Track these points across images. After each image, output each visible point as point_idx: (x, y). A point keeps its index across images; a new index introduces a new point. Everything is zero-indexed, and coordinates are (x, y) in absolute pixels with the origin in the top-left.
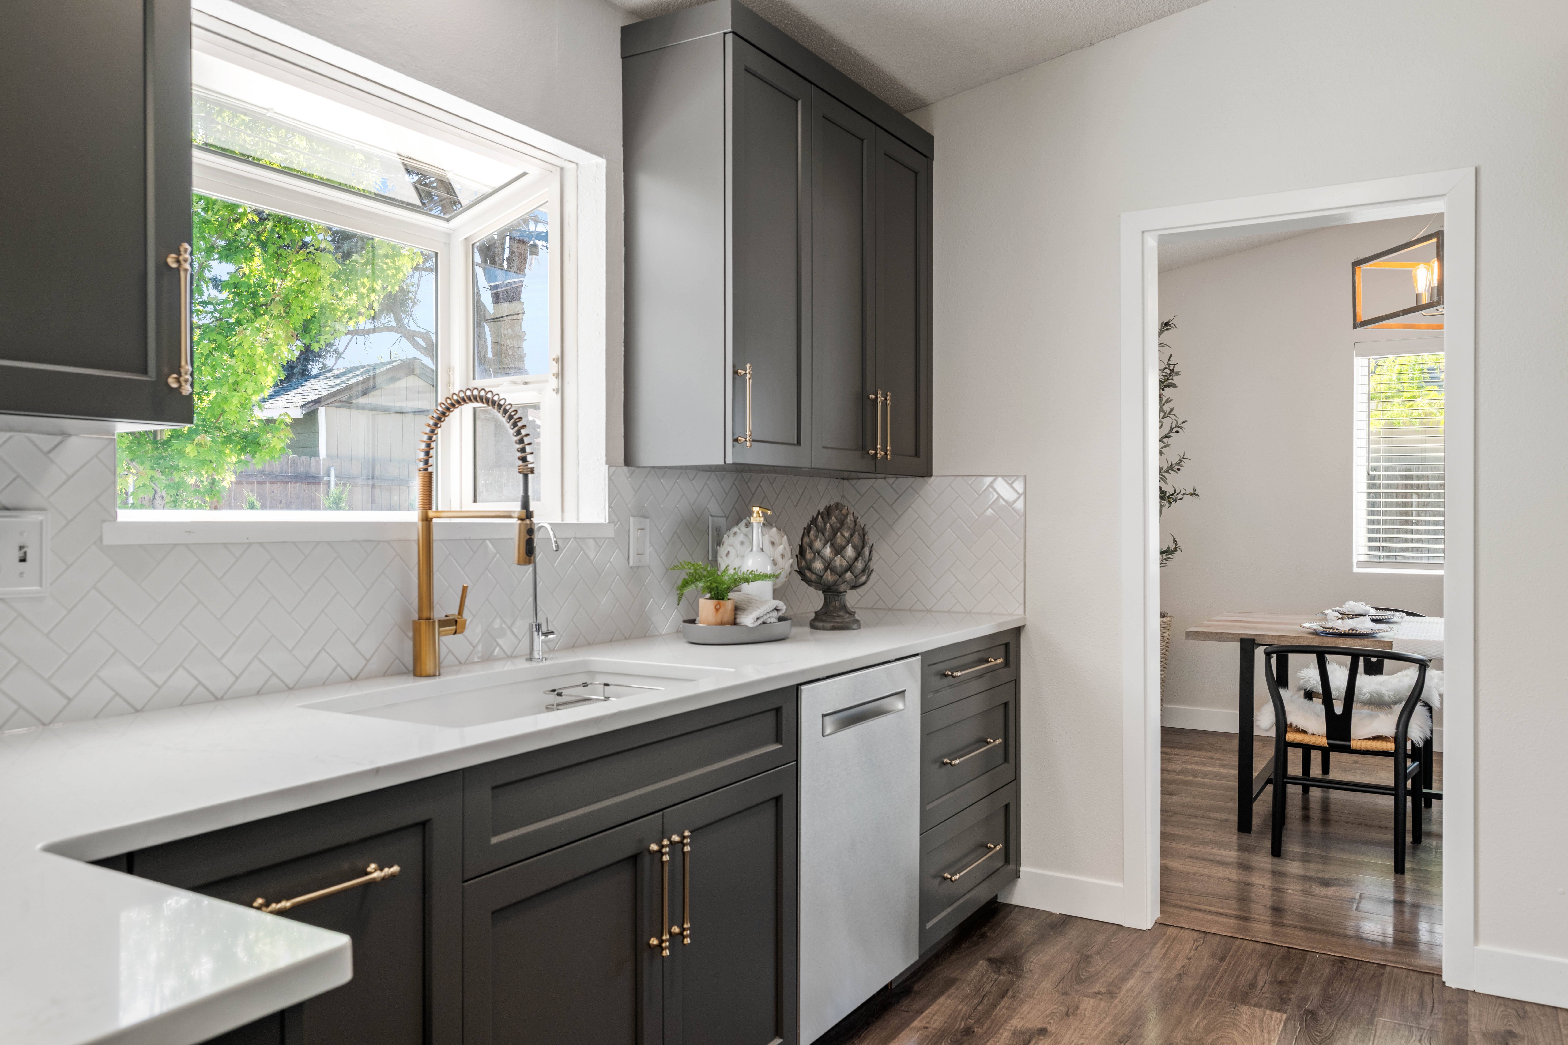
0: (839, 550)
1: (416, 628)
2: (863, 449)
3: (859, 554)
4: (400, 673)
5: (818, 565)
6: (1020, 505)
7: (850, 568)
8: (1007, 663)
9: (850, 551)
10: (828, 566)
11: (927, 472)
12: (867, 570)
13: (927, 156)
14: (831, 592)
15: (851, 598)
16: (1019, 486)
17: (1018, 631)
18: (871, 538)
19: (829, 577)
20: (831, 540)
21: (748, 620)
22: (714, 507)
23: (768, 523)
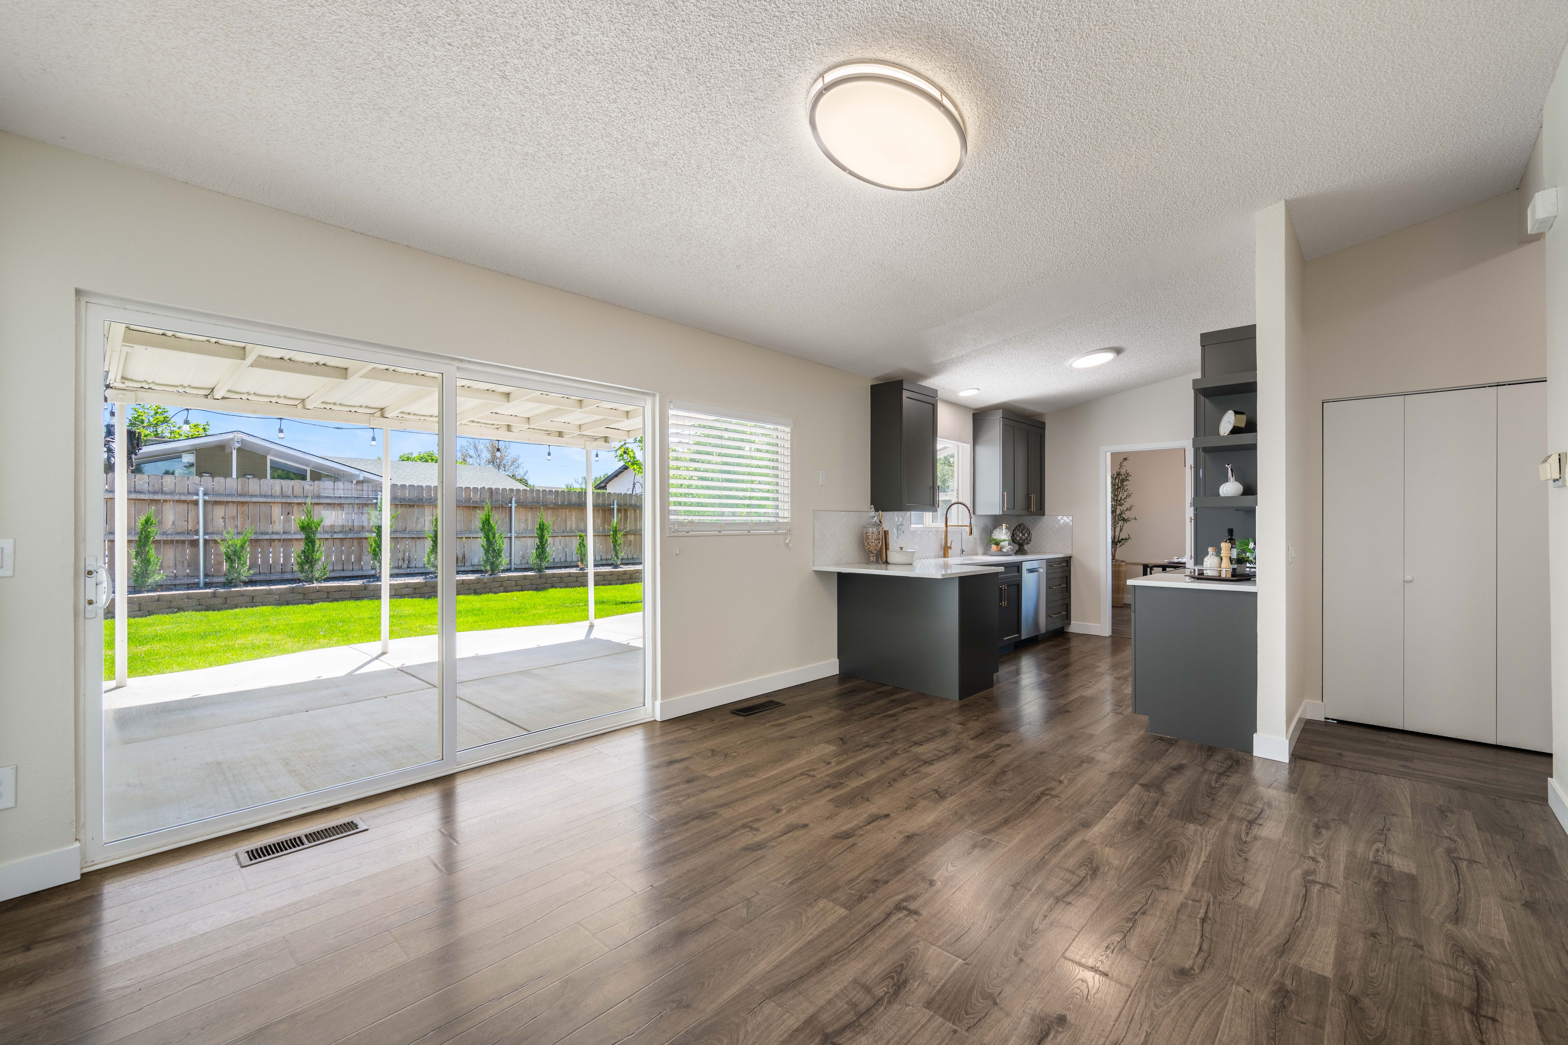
0: (1023, 535)
1: (944, 548)
2: (1028, 509)
3: (1029, 536)
4: (939, 557)
5: (1018, 538)
6: (1071, 523)
7: (1026, 539)
8: (1067, 566)
9: (1026, 535)
10: (1021, 538)
11: (1044, 515)
12: (1030, 540)
13: (1044, 429)
14: (1021, 545)
15: (1026, 547)
16: (1071, 518)
17: (1070, 557)
18: (1032, 532)
19: (1021, 541)
20: (1021, 532)
21: (1005, 550)
22: (989, 524)
23: (1007, 528)
